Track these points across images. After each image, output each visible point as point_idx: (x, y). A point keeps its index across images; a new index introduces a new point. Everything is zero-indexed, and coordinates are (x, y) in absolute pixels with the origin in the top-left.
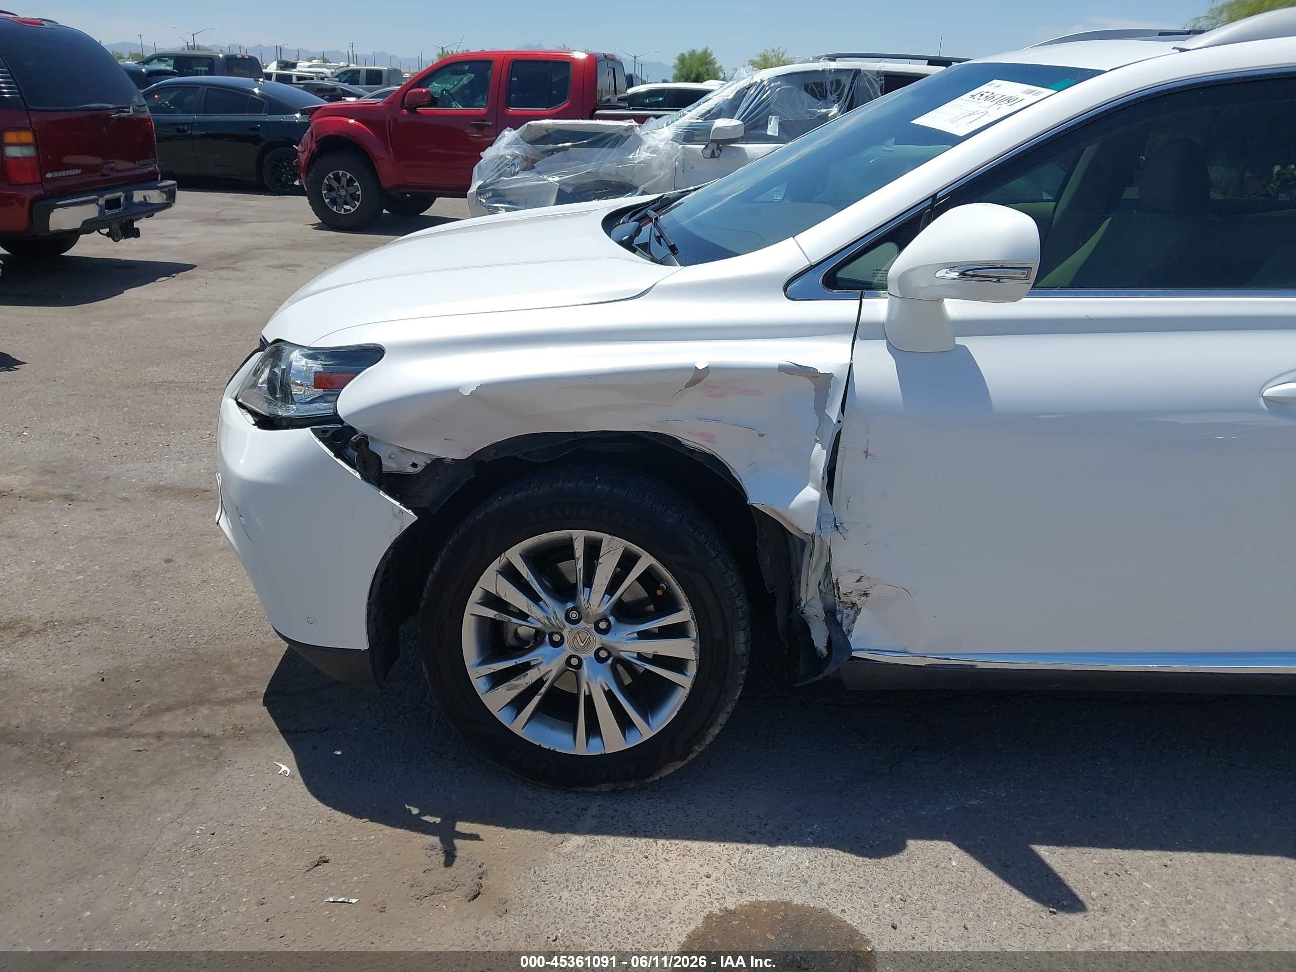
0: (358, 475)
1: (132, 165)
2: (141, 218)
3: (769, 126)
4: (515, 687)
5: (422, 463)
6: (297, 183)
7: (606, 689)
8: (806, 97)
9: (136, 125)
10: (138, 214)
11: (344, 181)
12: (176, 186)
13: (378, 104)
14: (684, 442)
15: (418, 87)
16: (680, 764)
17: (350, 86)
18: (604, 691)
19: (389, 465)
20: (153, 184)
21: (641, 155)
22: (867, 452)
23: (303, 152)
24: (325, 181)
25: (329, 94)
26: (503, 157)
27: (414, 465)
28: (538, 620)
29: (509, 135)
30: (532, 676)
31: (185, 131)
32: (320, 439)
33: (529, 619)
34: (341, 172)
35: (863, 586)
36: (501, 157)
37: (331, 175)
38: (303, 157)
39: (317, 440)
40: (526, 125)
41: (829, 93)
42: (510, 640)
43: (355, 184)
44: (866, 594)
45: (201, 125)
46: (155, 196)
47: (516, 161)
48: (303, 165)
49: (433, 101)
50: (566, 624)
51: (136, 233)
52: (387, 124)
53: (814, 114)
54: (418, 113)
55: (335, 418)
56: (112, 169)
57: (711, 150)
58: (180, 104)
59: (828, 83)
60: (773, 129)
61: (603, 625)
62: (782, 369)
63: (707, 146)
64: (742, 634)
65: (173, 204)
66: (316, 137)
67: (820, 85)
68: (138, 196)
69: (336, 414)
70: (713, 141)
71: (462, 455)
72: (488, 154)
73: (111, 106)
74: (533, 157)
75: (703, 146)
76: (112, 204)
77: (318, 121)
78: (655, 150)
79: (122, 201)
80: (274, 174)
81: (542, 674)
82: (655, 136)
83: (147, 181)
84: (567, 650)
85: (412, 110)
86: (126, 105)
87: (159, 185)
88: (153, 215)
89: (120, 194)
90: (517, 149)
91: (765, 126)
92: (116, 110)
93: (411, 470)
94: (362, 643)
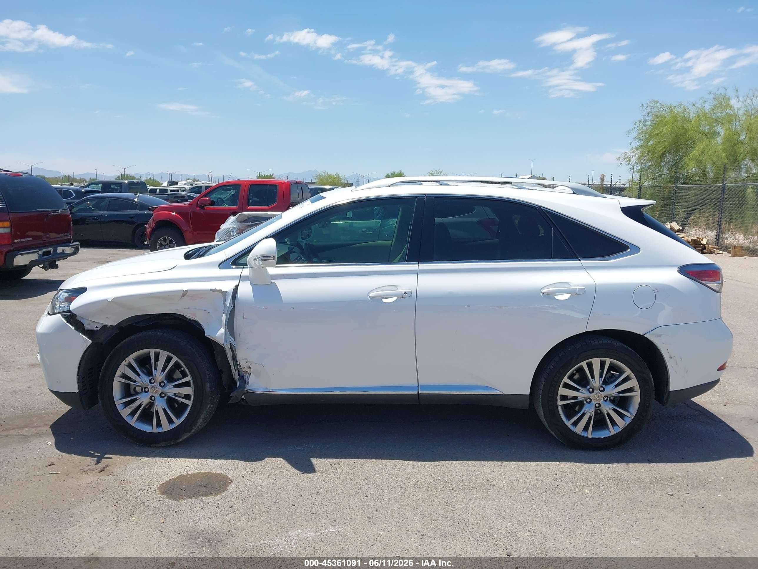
0: (73, 328)
1: (59, 236)
2: (60, 260)
4: (131, 408)
5: (99, 327)
6: (146, 243)
7: (163, 408)
9: (62, 218)
10: (59, 257)
11: (168, 242)
12: (79, 245)
13: (186, 205)
14: (186, 317)
15: (205, 197)
16: (189, 435)
17: (195, 194)
18: (163, 409)
19: (87, 327)
20: (68, 244)
22: (244, 317)
23: (149, 228)
24: (159, 242)
25: (181, 199)
26: (229, 229)
27: (97, 327)
28: (139, 382)
29: (232, 219)
30: (137, 403)
31: (97, 219)
32: (63, 317)
33: (137, 382)
34: (166, 237)
35: (248, 364)
36: (228, 228)
37: (161, 239)
38: (149, 230)
39: (62, 317)
40: (238, 214)
42: (132, 391)
43: (173, 243)
44: (250, 368)
45: (109, 216)
46: (68, 250)
47: (235, 231)
48: (148, 234)
49: (213, 203)
50: (149, 384)
51: (57, 267)
52: (190, 214)
54: (204, 209)
55: (69, 311)
56: (48, 238)
58: (97, 207)
61: (162, 384)
62: (211, 290)
64: (208, 384)
65: (77, 253)
66: (155, 220)
68: (60, 250)
69: (70, 310)
71: (114, 324)
72: (223, 227)
73: (50, 210)
74: (242, 228)
76: (47, 253)
77: (156, 213)
79: (51, 252)
80: (140, 239)
81: (140, 402)
83: (66, 243)
84: (150, 394)
85: (202, 207)
86: (58, 209)
87: (71, 244)
88: (67, 258)
89: (51, 249)
90: (234, 225)
92: (52, 212)
93: (96, 329)
94: (76, 390)
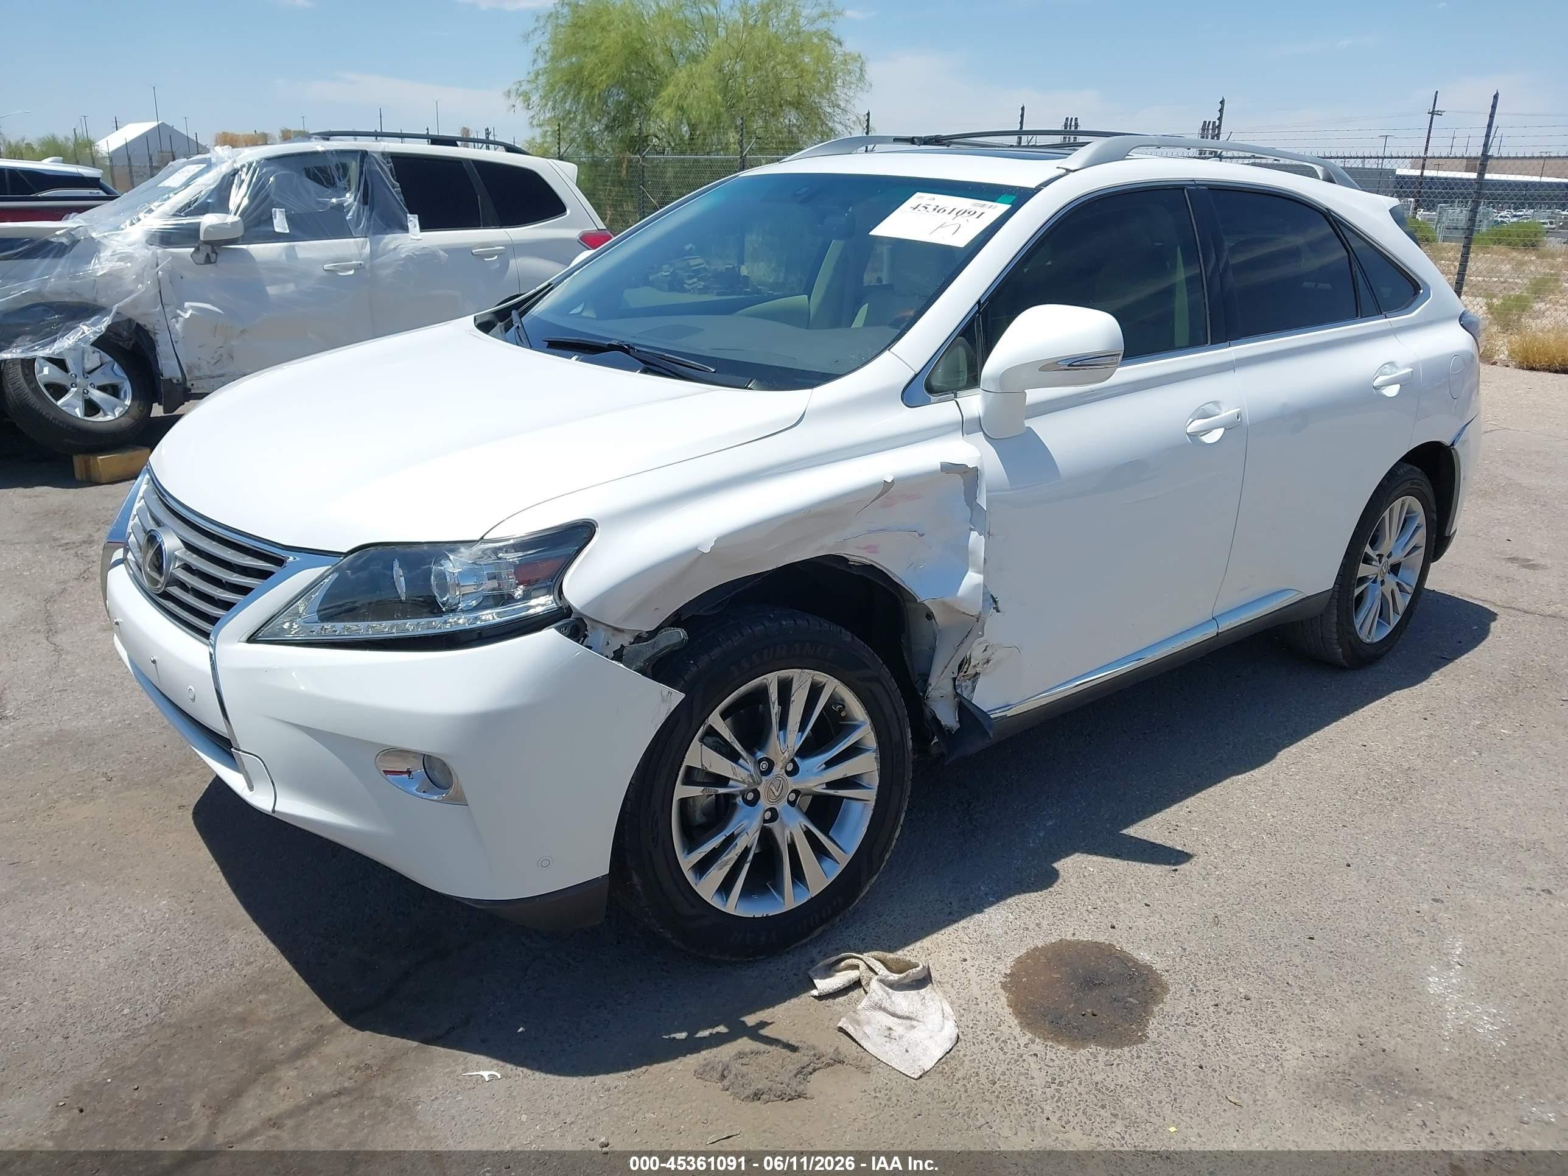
3: (275, 222)
4: (724, 866)
8: (311, 184)
14: (850, 558)
18: (803, 831)
21: (101, 266)
28: (742, 781)
30: (741, 844)
33: (731, 783)
35: (986, 655)
41: (337, 179)
44: (986, 662)
53: (325, 204)
57: (205, 255)
59: (333, 167)
60: (280, 224)
61: (790, 768)
63: (197, 249)
67: (322, 170)
70: (206, 243)
75: (193, 250)
78: (126, 258)
81: (747, 841)
82: (119, 238)
84: (762, 805)
91: (270, 220)
